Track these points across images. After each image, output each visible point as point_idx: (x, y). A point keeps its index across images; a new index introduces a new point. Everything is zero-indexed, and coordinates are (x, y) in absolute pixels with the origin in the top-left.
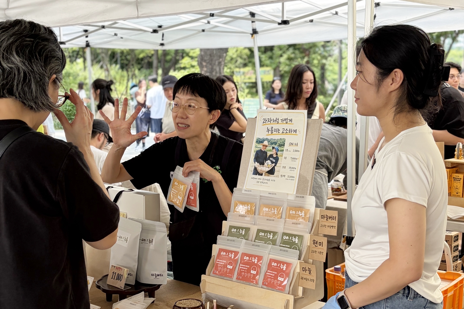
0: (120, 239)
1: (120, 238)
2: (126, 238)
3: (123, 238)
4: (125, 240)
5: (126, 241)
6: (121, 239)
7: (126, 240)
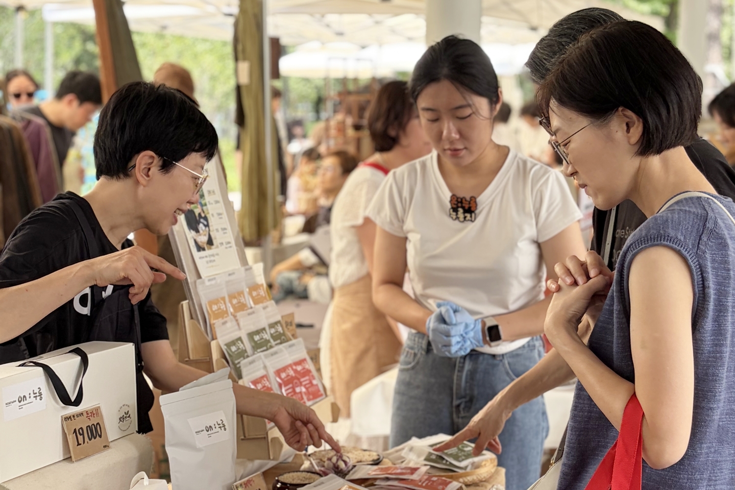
0: (210, 432)
1: (208, 431)
2: (220, 422)
3: (213, 427)
4: (220, 427)
5: (223, 428)
6: (212, 432)
7: (221, 425)
